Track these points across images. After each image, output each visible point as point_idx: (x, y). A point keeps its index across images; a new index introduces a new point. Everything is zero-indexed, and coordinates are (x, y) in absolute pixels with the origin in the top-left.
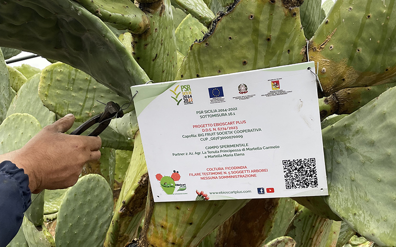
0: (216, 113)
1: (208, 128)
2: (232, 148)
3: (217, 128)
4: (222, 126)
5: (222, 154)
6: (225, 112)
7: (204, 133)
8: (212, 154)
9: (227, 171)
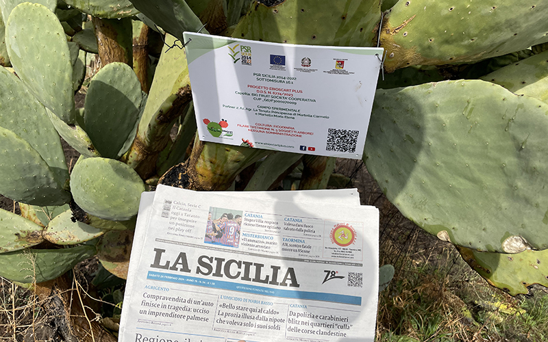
0: (274, 79)
1: (263, 90)
2: (284, 111)
3: (272, 91)
4: (278, 92)
5: (273, 114)
6: (283, 80)
7: (258, 94)
8: (263, 113)
9: (275, 128)
